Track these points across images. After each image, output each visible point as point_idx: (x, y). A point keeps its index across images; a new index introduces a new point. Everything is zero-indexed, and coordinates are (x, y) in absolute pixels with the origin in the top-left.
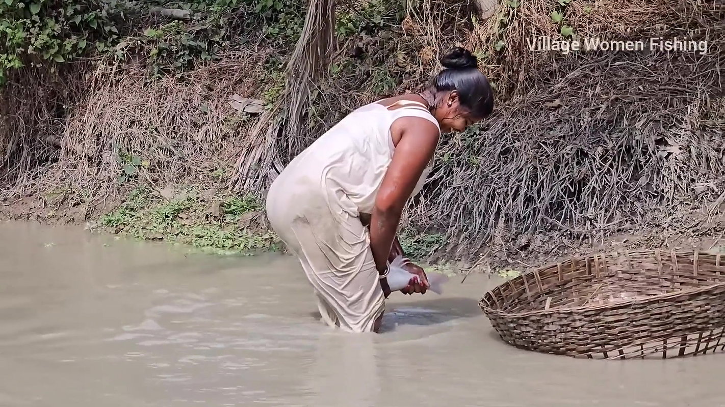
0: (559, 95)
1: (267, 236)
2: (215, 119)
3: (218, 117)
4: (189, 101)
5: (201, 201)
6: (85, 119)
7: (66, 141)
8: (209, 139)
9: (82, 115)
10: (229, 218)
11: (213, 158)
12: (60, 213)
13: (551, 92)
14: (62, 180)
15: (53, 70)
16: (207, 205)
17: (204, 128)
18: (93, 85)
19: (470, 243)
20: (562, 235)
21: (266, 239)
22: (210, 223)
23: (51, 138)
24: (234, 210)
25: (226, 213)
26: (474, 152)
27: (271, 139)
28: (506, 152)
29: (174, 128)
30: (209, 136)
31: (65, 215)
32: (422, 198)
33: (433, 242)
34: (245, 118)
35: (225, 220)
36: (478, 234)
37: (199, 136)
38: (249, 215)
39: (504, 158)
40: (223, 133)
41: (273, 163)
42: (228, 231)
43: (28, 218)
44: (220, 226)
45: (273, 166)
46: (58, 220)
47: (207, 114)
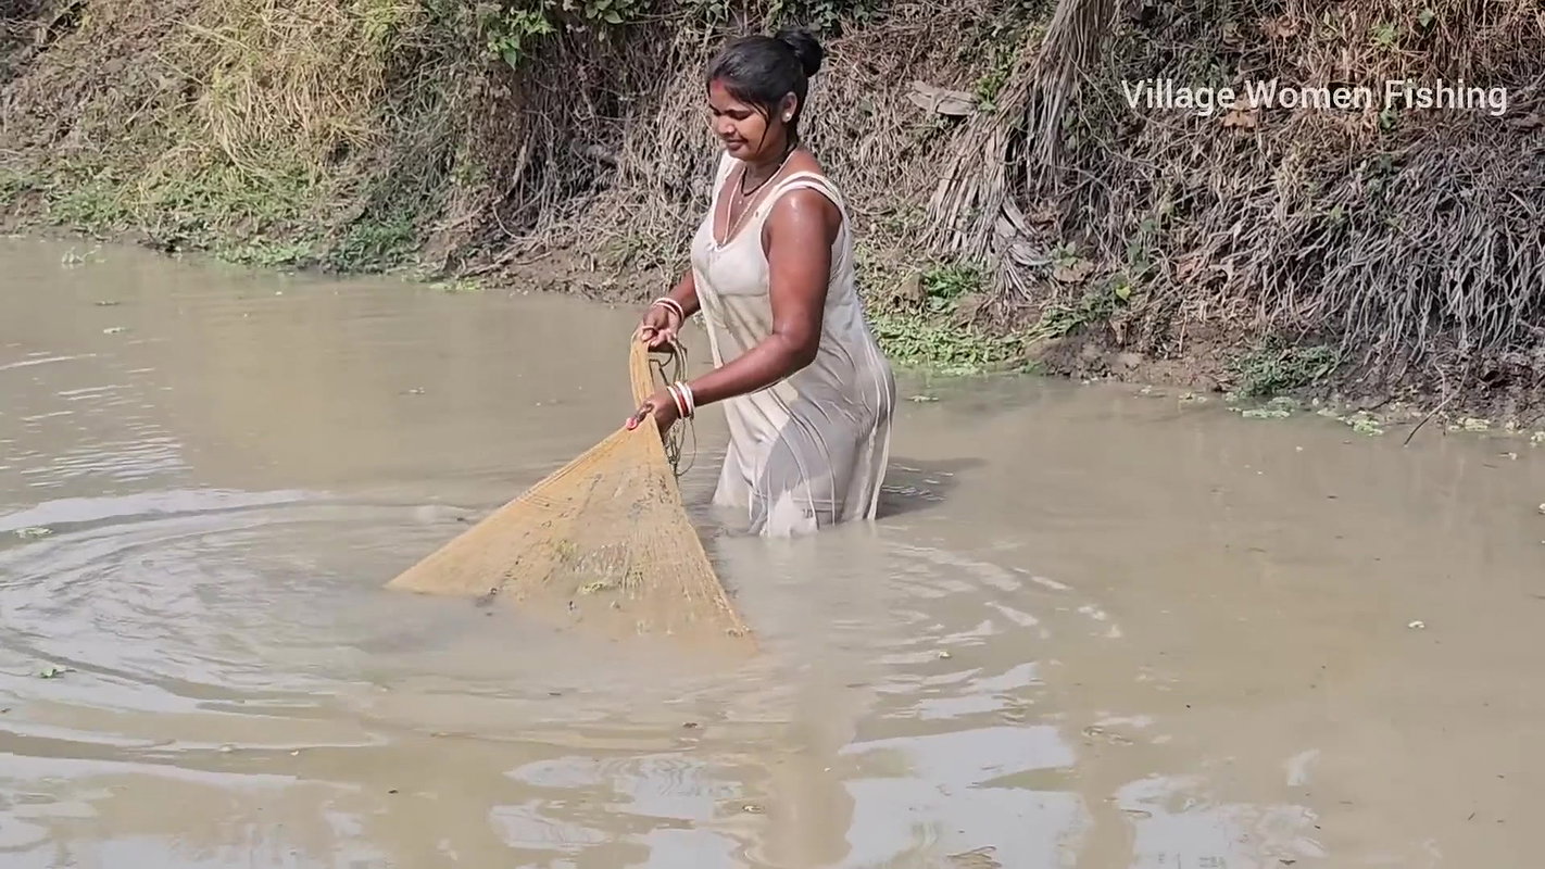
0: (1534, 105)
1: (1009, 339)
2: (886, 124)
3: (890, 122)
4: (838, 91)
5: (879, 269)
6: (658, 121)
7: (627, 158)
8: (877, 160)
9: (653, 112)
10: (937, 302)
11: (887, 193)
12: (623, 282)
14: (620, 223)
15: (601, 37)
16: (889, 277)
17: (869, 140)
18: (670, 60)
19: (1385, 364)
21: (1008, 345)
22: (903, 311)
23: (599, 151)
24: (942, 289)
25: (931, 294)
26: (1385, 203)
27: (995, 164)
28: (1445, 207)
29: (815, 139)
30: (878, 153)
31: (632, 286)
32: (1290, 282)
33: (1317, 360)
34: (940, 124)
35: (929, 306)
36: (1397, 349)
37: (861, 153)
38: (971, 300)
39: (1442, 217)
40: (902, 149)
41: (1001, 207)
42: (940, 327)
43: (567, 289)
44: (923, 317)
45: (1002, 211)
46: (621, 293)
47: (870, 114)
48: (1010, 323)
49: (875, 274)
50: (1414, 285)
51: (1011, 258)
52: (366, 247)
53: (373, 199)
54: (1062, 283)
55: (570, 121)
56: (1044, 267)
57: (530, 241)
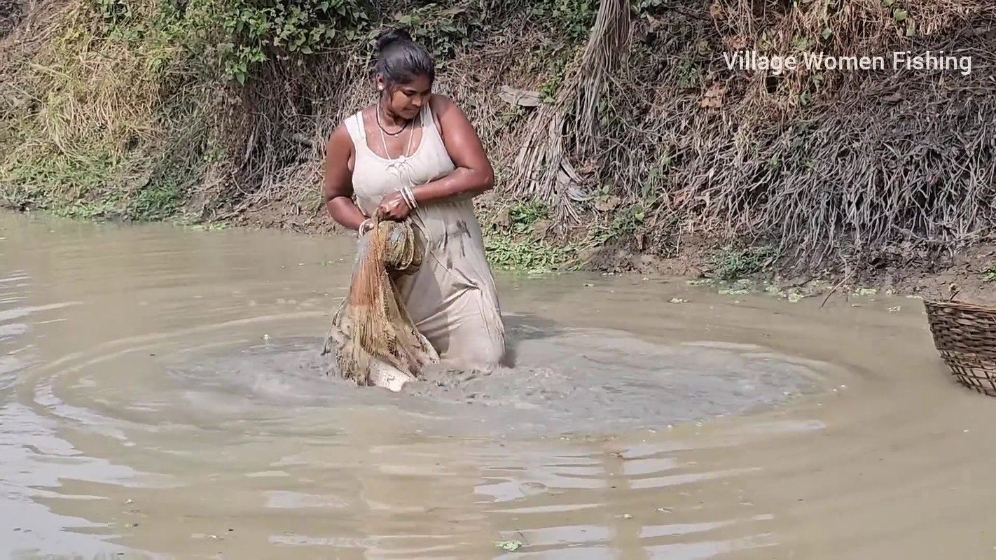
0: (898, 87)
1: (568, 248)
2: (485, 114)
3: (488, 112)
4: (454, 94)
5: (483, 207)
6: (338, 115)
7: (319, 141)
9: (335, 111)
10: (521, 227)
12: (318, 221)
13: (887, 85)
14: (315, 183)
15: (299, 63)
16: (490, 212)
18: (344, 77)
19: (808, 255)
20: (917, 246)
21: (567, 252)
22: (499, 233)
23: (300, 137)
24: (524, 218)
25: (517, 221)
26: (805, 153)
27: (555, 137)
28: (843, 154)
30: (480, 132)
31: (324, 223)
32: (746, 205)
33: (765, 255)
34: (520, 112)
35: (516, 229)
36: (816, 246)
38: (542, 224)
39: (842, 160)
40: (496, 129)
41: (560, 164)
42: (523, 243)
43: (282, 226)
44: (512, 237)
45: (561, 167)
46: (317, 228)
47: (475, 108)
48: (568, 238)
49: (480, 210)
50: (825, 205)
51: (567, 197)
52: (150, 205)
53: (154, 173)
54: (600, 212)
55: (281, 118)
56: (588, 202)
57: (257, 196)
